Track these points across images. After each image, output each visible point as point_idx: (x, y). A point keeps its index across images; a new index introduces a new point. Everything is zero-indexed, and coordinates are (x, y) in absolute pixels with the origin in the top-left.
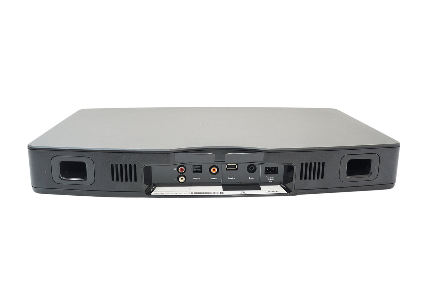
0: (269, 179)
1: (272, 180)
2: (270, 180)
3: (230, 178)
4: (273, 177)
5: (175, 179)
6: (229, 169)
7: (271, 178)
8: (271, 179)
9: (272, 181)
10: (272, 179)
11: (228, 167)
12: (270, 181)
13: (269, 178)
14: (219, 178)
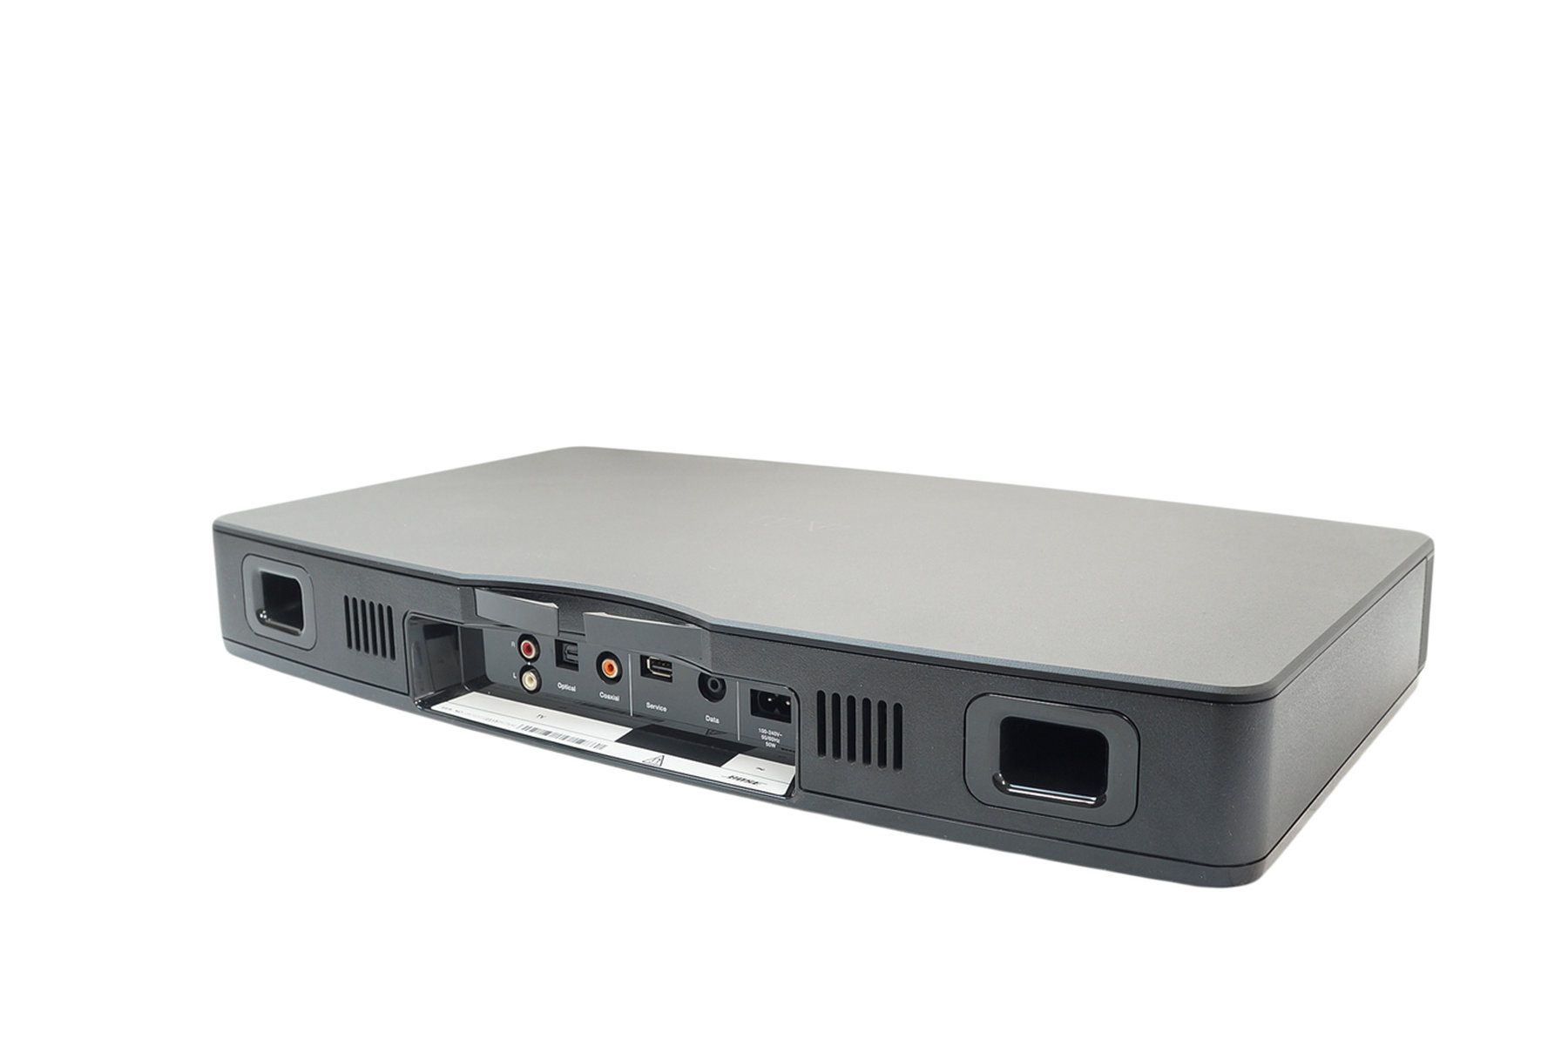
0: (764, 734)
1: (775, 740)
2: (769, 741)
3: (652, 706)
4: (778, 732)
5: (515, 677)
6: (654, 673)
7: (771, 733)
8: (771, 736)
9: (774, 746)
10: (776, 737)
11: (654, 667)
12: (767, 744)
13: (764, 731)
14: (624, 697)
